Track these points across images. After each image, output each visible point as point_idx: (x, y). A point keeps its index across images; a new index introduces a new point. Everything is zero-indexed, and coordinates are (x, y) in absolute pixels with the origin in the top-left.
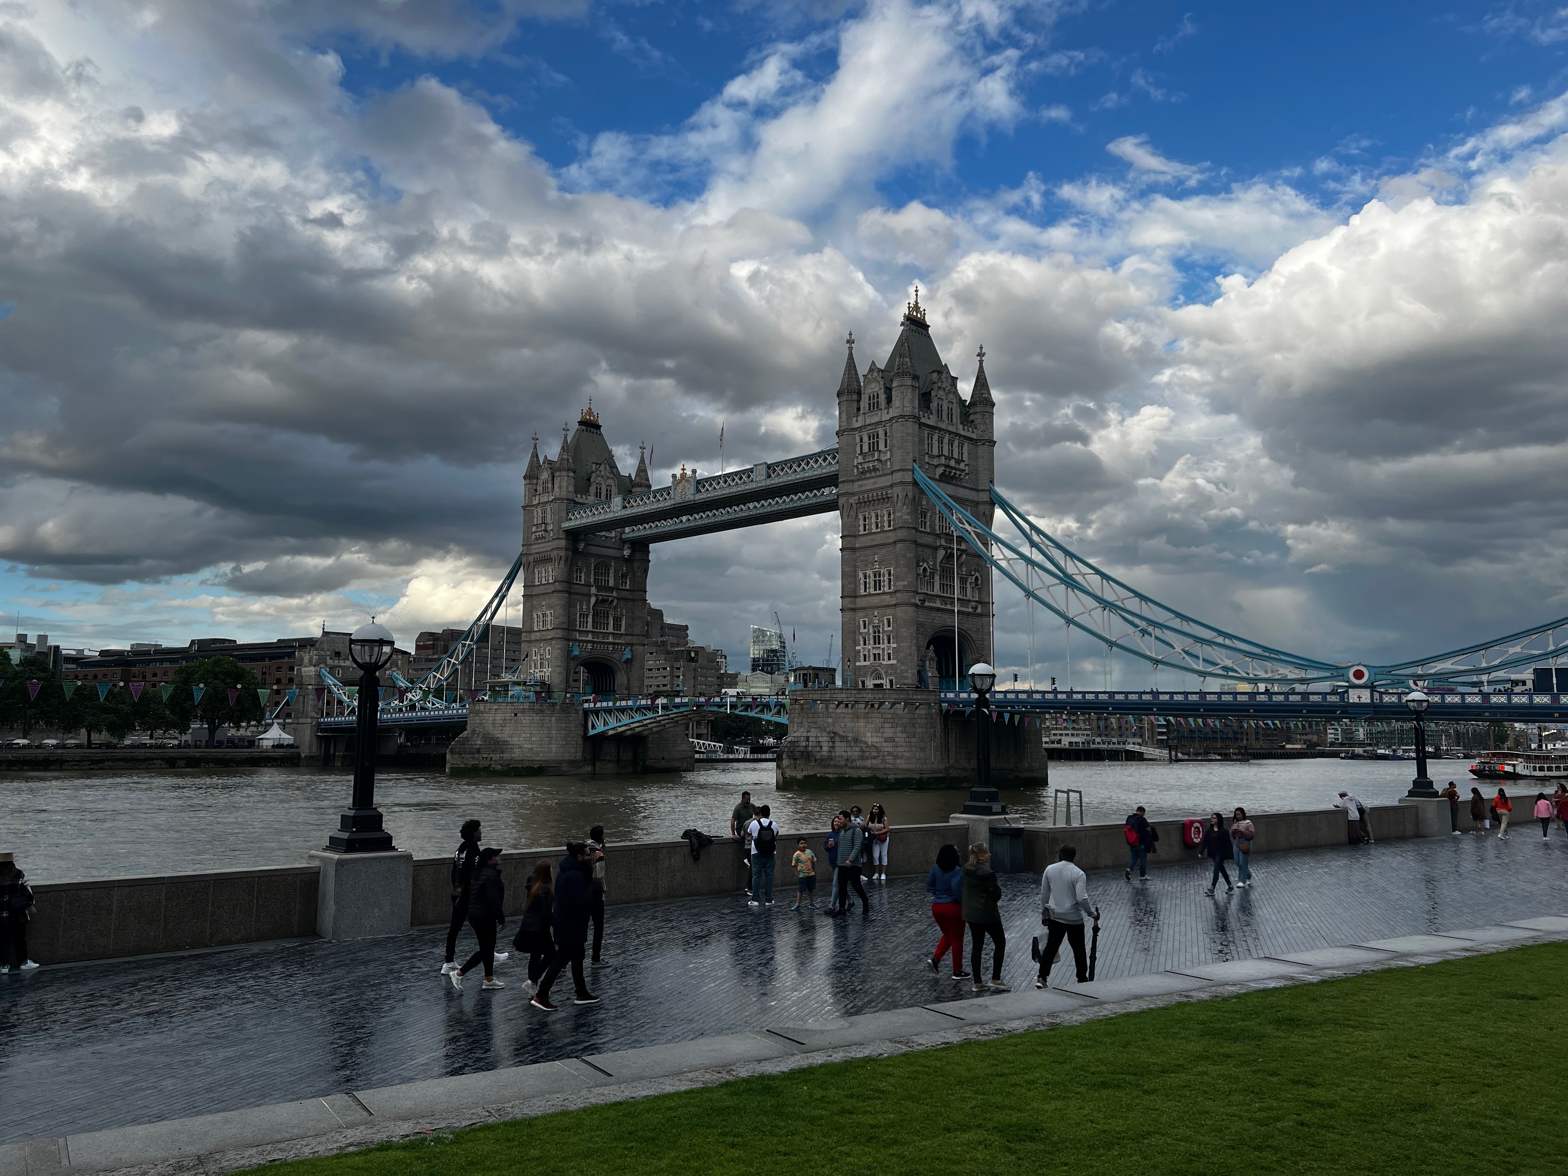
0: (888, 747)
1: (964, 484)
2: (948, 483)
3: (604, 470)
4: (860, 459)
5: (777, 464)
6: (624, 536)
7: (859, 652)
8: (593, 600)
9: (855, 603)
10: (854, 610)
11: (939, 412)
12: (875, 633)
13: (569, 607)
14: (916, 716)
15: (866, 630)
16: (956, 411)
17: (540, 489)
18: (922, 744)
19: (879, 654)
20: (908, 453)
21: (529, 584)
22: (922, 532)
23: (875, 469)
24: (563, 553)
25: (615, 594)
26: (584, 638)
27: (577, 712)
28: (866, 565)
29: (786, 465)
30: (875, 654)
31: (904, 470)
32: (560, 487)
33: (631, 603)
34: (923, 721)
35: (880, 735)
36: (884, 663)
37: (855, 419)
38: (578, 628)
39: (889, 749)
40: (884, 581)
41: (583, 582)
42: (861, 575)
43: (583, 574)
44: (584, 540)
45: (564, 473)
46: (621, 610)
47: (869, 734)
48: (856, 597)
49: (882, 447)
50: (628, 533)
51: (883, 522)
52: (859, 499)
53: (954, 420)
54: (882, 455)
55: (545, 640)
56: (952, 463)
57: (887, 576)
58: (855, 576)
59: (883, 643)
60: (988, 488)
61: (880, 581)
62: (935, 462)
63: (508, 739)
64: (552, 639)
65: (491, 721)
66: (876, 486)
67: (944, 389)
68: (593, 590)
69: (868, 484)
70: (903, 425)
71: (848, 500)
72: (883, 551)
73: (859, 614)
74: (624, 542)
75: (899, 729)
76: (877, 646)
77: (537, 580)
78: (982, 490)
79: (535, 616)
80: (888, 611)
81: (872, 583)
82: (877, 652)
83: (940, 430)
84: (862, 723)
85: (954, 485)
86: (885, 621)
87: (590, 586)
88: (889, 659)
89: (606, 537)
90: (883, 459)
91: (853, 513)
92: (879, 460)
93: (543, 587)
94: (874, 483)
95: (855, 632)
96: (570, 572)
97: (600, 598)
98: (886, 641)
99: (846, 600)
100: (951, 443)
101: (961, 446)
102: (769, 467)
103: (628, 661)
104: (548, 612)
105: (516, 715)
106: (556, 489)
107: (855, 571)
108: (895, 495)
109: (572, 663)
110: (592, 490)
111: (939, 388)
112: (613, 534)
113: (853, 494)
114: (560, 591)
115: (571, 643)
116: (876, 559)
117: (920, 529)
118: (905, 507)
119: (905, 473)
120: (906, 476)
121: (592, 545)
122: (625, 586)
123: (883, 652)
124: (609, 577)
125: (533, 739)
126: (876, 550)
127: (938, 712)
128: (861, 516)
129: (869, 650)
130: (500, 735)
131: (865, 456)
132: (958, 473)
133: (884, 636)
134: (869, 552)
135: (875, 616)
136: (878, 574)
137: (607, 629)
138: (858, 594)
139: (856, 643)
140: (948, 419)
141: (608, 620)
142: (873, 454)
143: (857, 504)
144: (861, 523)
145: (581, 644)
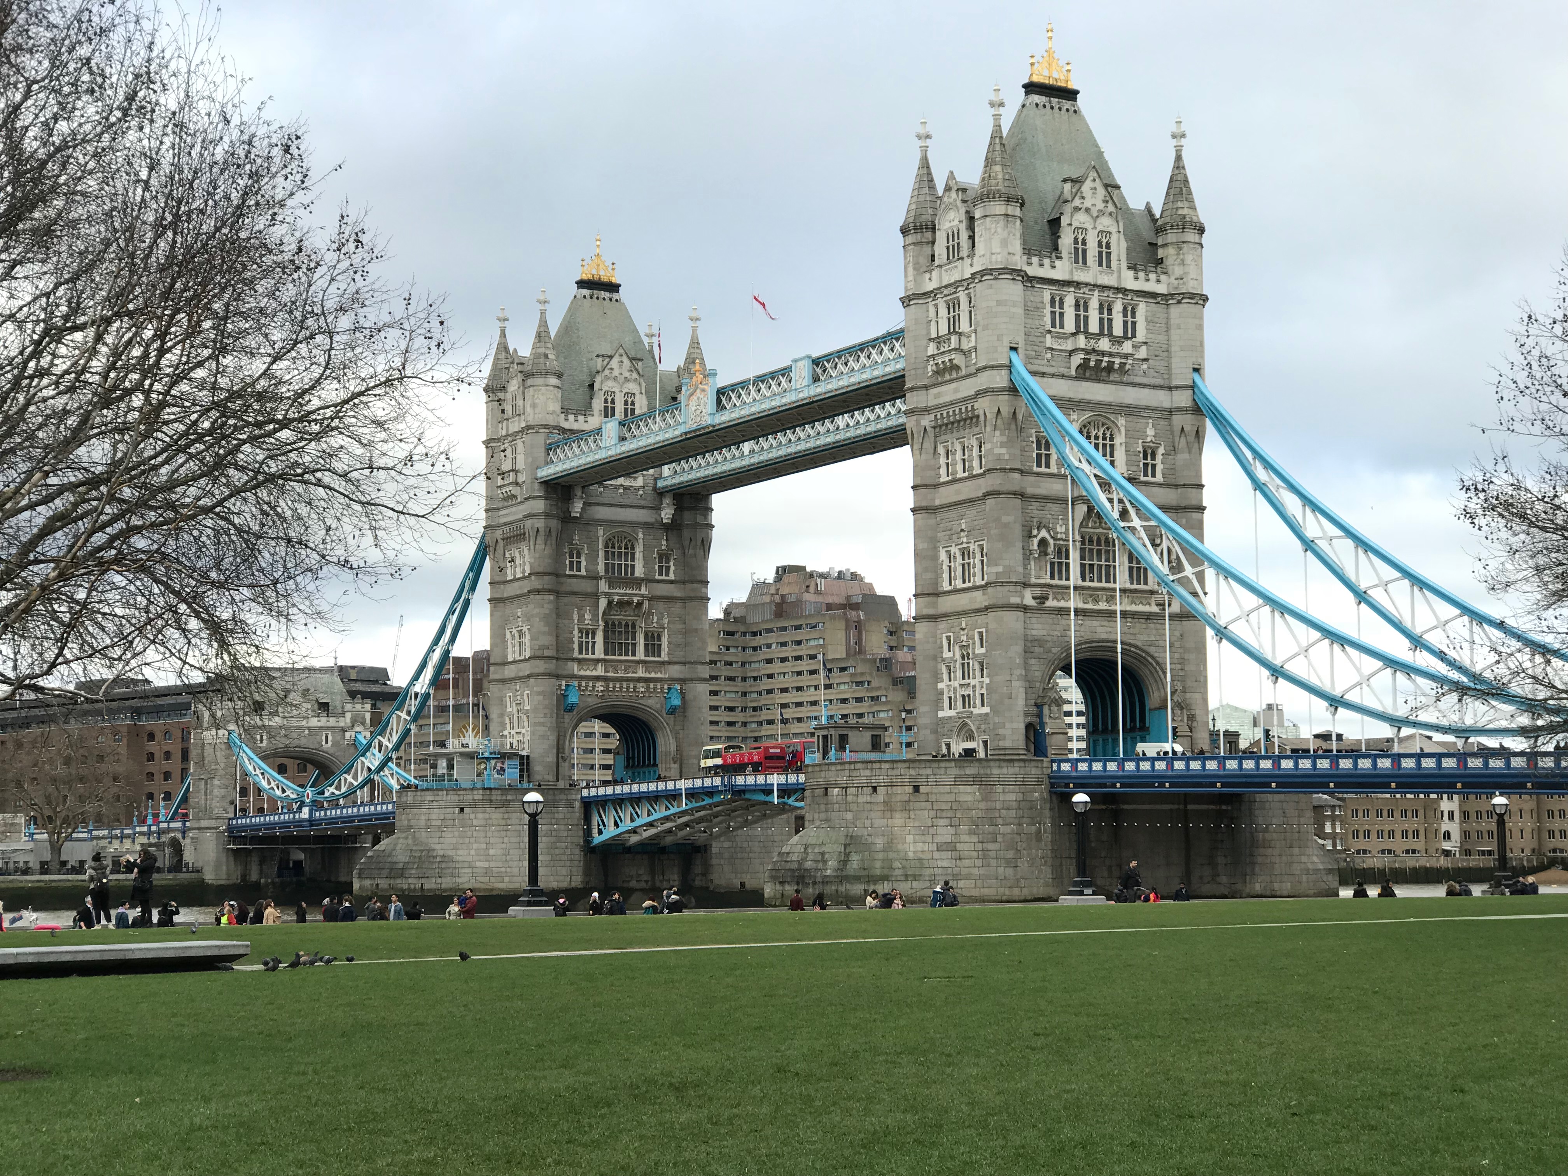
0: (944, 859)
1: (1137, 380)
2: (1099, 381)
3: (620, 366)
4: (932, 349)
5: (828, 357)
6: (660, 484)
7: (942, 693)
8: (603, 603)
9: (935, 605)
10: (934, 618)
11: (1080, 256)
12: (963, 658)
13: (559, 615)
14: (998, 805)
15: (950, 654)
16: (1119, 247)
17: (508, 408)
18: (1010, 854)
19: (969, 696)
21: (497, 579)
22: (1038, 474)
23: (954, 367)
24: (540, 523)
25: (644, 591)
26: (588, 673)
27: (570, 805)
28: (950, 538)
29: (839, 357)
30: (963, 696)
31: (992, 367)
32: (534, 406)
33: (679, 605)
34: (1013, 813)
35: (929, 839)
36: (976, 711)
37: (927, 276)
38: (576, 654)
40: (974, 566)
41: (583, 572)
42: (943, 556)
43: (583, 559)
44: (582, 498)
45: (539, 381)
46: (660, 619)
47: (910, 839)
48: (937, 595)
49: (964, 327)
50: (666, 479)
51: (971, 461)
52: (936, 419)
53: (1114, 264)
54: (964, 340)
55: (521, 678)
56: (1104, 344)
57: (978, 556)
58: (936, 557)
59: (974, 678)
60: (1190, 383)
61: (969, 564)
62: (1069, 345)
63: (450, 853)
64: (529, 676)
65: (422, 823)
66: (959, 396)
67: (1087, 210)
68: (603, 586)
69: (948, 393)
70: (991, 287)
71: (918, 422)
72: (971, 513)
73: (942, 625)
74: (660, 494)
75: (965, 828)
76: (966, 681)
77: (508, 573)
78: (1177, 387)
79: (508, 636)
80: (981, 619)
81: (960, 569)
82: (966, 693)
83: (1078, 285)
85: (1114, 382)
86: (977, 637)
87: (596, 578)
88: (983, 705)
89: (625, 488)
90: (965, 346)
91: (928, 445)
92: (959, 350)
93: (516, 584)
94: (956, 391)
95: (935, 658)
96: (558, 555)
97: (616, 598)
98: (978, 673)
99: (921, 600)
100: (1106, 308)
101: (1129, 311)
102: (816, 362)
103: (672, 711)
104: (525, 629)
105: (462, 810)
106: (529, 410)
107: (935, 549)
108: (981, 413)
109: (567, 717)
110: (598, 404)
111: (1077, 209)
112: (640, 482)
113: (927, 410)
114: (538, 592)
115: (564, 683)
116: (963, 527)
117: (1035, 469)
118: (997, 433)
119: (995, 372)
120: (998, 378)
121: (598, 504)
122: (667, 574)
123: (974, 691)
124: (633, 560)
125: (492, 852)
126: (962, 510)
127: (1046, 795)
128: (941, 450)
129: (955, 689)
130: (437, 847)
131: (939, 343)
132: (1117, 361)
133: (975, 665)
134: (953, 514)
135: (963, 629)
136: (966, 553)
137: (634, 654)
138: (940, 589)
139: (937, 678)
140: (1100, 265)
141: (634, 638)
142: (949, 339)
143: (934, 428)
144: (943, 460)
145: (583, 684)
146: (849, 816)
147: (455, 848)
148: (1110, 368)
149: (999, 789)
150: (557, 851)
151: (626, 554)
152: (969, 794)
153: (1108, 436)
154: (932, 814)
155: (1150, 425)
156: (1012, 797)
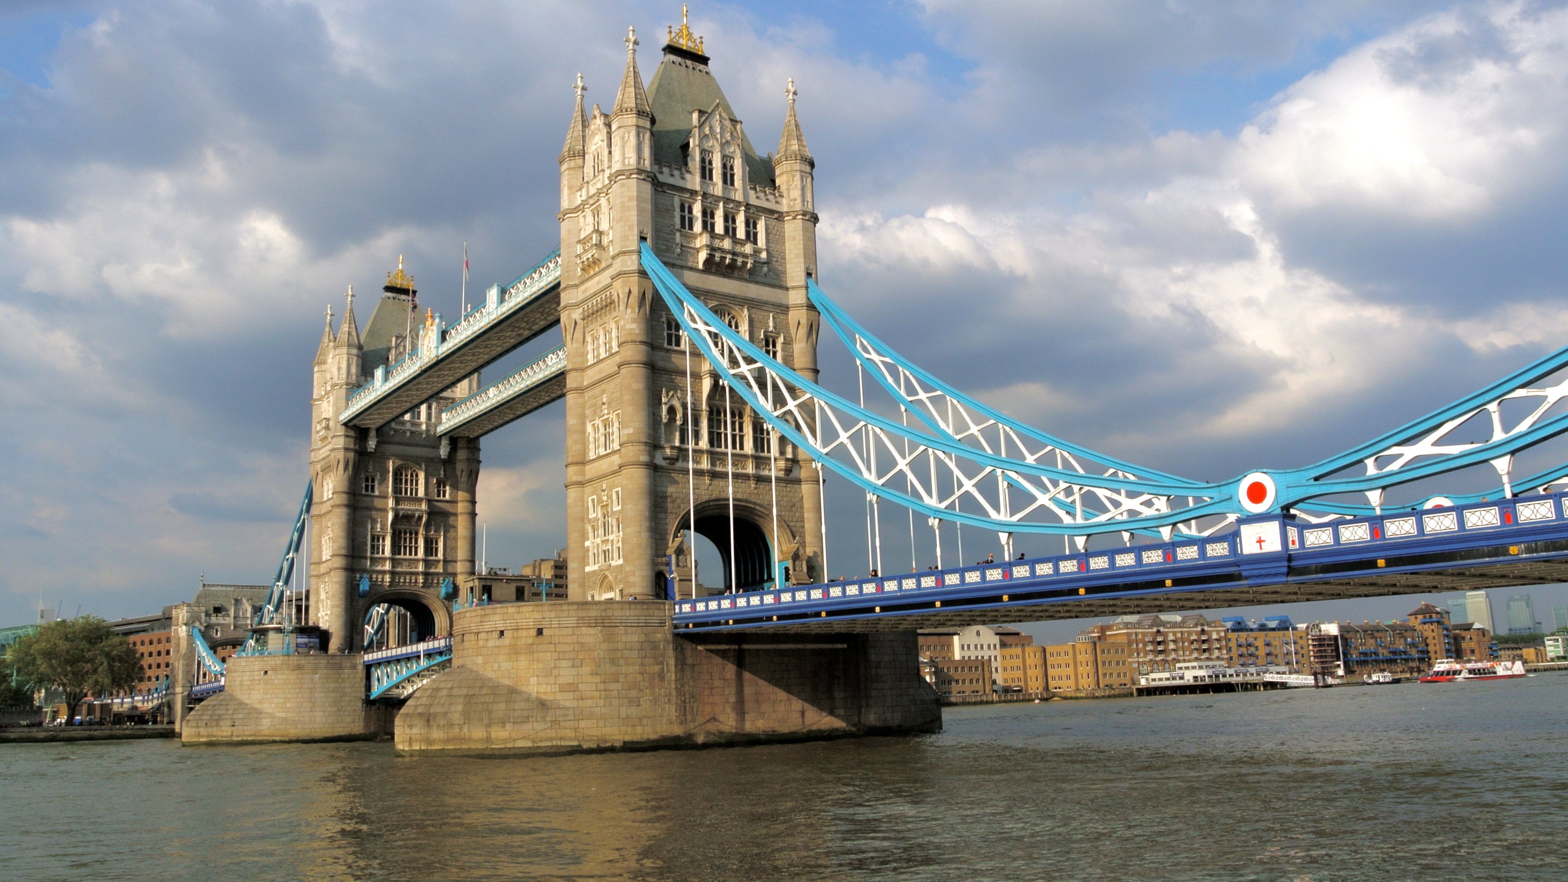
0: (567, 700)
2: (724, 275)
4: (579, 249)
6: (439, 430)
7: (588, 550)
8: (391, 516)
9: (583, 473)
10: (581, 484)
11: (706, 173)
12: (604, 517)
13: (356, 525)
14: (620, 646)
15: (594, 515)
16: (741, 170)
18: (633, 693)
19: (608, 550)
20: (630, 228)
22: (669, 351)
23: (596, 262)
24: (341, 455)
25: (424, 507)
26: (378, 568)
27: (354, 667)
28: (595, 413)
30: (605, 552)
31: (624, 253)
32: (339, 369)
33: (452, 518)
34: (635, 654)
35: (552, 680)
36: (614, 563)
37: (579, 193)
38: (369, 554)
39: (568, 704)
40: (613, 434)
41: (376, 493)
42: (589, 429)
43: (376, 483)
44: (376, 437)
45: (344, 350)
46: (438, 528)
47: (533, 680)
48: (585, 463)
49: (604, 227)
50: (443, 425)
51: (610, 342)
52: (584, 311)
53: (737, 183)
54: (604, 237)
55: (328, 572)
56: (728, 245)
57: (616, 425)
58: (583, 431)
59: (612, 533)
60: (804, 284)
61: (609, 432)
62: (697, 244)
63: (258, 706)
64: (331, 570)
65: (238, 683)
66: (601, 286)
68: (391, 503)
69: (593, 286)
70: (623, 186)
71: (569, 316)
72: (611, 386)
73: (588, 489)
74: (440, 437)
75: (586, 669)
76: (606, 538)
77: (325, 495)
79: (323, 542)
80: (618, 479)
81: (602, 439)
82: (606, 548)
83: (705, 195)
84: (523, 662)
85: (738, 279)
86: (614, 497)
87: (386, 497)
88: (619, 558)
89: (412, 432)
90: (605, 242)
91: (578, 334)
92: (599, 245)
93: (329, 503)
94: (598, 283)
95: (582, 519)
96: (355, 480)
97: (401, 512)
98: (615, 529)
99: (570, 469)
100: (730, 218)
101: (751, 222)
103: (446, 597)
104: (331, 535)
105: (266, 672)
107: (584, 424)
108: (616, 295)
111: (704, 134)
112: (423, 428)
113: (577, 305)
114: (339, 506)
115: (358, 576)
116: (605, 400)
117: (666, 345)
118: (629, 311)
119: (626, 257)
120: (629, 262)
121: (390, 443)
122: (444, 496)
123: (612, 545)
124: (417, 484)
125: (288, 705)
126: (604, 386)
127: (670, 637)
128: (589, 339)
129: (598, 545)
130: (248, 701)
131: (584, 243)
132: (740, 260)
133: (612, 521)
134: (597, 390)
135: (604, 491)
136: (607, 424)
137: (416, 554)
138: (587, 459)
139: (584, 537)
140: (725, 182)
141: (416, 542)
142: (591, 238)
143: (583, 319)
144: (590, 347)
145: (374, 576)
146: (480, 660)
147: (260, 702)
148: (732, 266)
149: (621, 630)
150: (342, 704)
151: (412, 481)
152: (591, 635)
153: (733, 323)
154: (555, 655)
155: (771, 318)
156: (634, 637)
